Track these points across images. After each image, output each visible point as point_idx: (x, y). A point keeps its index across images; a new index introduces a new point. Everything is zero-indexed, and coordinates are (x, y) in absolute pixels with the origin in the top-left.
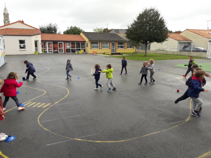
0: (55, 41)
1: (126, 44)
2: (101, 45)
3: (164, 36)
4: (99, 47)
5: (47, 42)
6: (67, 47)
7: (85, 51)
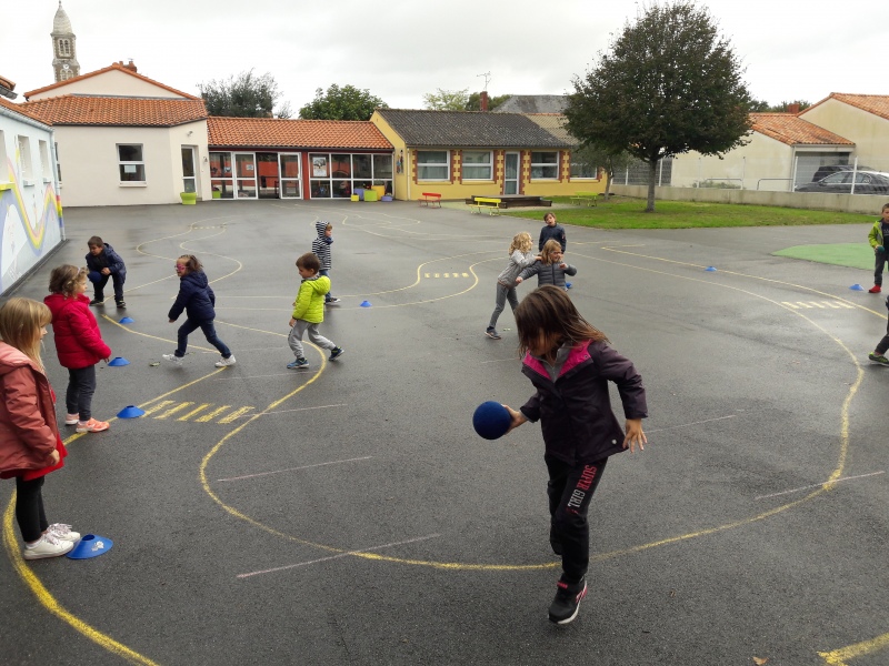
0: (266, 148)
1: (566, 158)
2: (457, 166)
3: (731, 125)
4: (451, 174)
5: (233, 155)
6: (316, 173)
7: (389, 189)
